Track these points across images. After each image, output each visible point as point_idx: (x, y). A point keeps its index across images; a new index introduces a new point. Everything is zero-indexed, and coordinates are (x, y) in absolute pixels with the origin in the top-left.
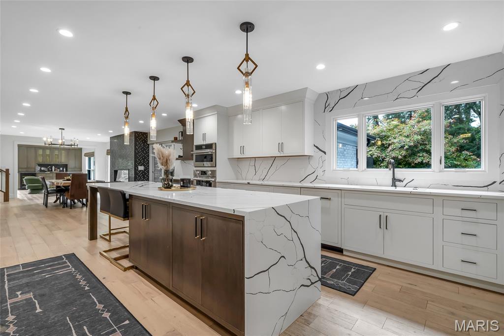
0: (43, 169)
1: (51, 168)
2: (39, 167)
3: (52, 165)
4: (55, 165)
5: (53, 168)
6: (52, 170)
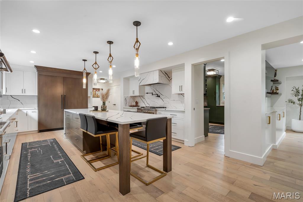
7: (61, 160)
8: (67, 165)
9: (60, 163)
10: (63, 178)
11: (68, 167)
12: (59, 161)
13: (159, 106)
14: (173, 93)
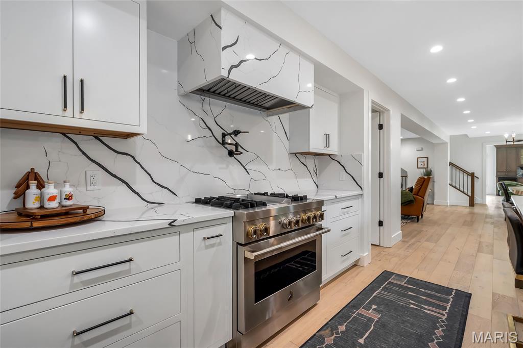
2: (522, 170)
13: (232, 191)
14: (312, 150)
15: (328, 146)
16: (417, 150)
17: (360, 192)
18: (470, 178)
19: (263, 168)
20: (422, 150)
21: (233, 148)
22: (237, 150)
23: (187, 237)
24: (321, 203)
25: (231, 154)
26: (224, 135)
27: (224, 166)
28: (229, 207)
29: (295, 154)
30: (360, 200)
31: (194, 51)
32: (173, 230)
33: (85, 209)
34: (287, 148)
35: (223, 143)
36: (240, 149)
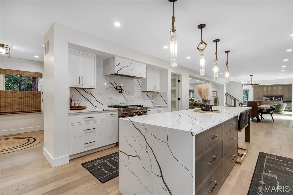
0: (267, 98)
1: (272, 98)
2: (265, 98)
3: (272, 96)
4: (274, 96)
5: (273, 98)
6: (272, 99)
7: (267, 174)
8: (265, 165)
9: (270, 171)
10: (275, 159)
11: (265, 163)
12: (270, 174)
13: (120, 104)
14: (148, 91)
15: (155, 89)
16: (212, 88)
17: (166, 105)
18: (234, 100)
19: (131, 97)
20: (214, 88)
21: (120, 90)
22: (121, 91)
23: (106, 114)
24: (147, 108)
25: (120, 92)
26: (117, 87)
27: (117, 96)
28: (118, 107)
29: (144, 92)
30: (166, 108)
31: (108, 64)
32: (103, 112)
33: (83, 106)
34: (140, 89)
35: (117, 89)
36: (122, 91)
